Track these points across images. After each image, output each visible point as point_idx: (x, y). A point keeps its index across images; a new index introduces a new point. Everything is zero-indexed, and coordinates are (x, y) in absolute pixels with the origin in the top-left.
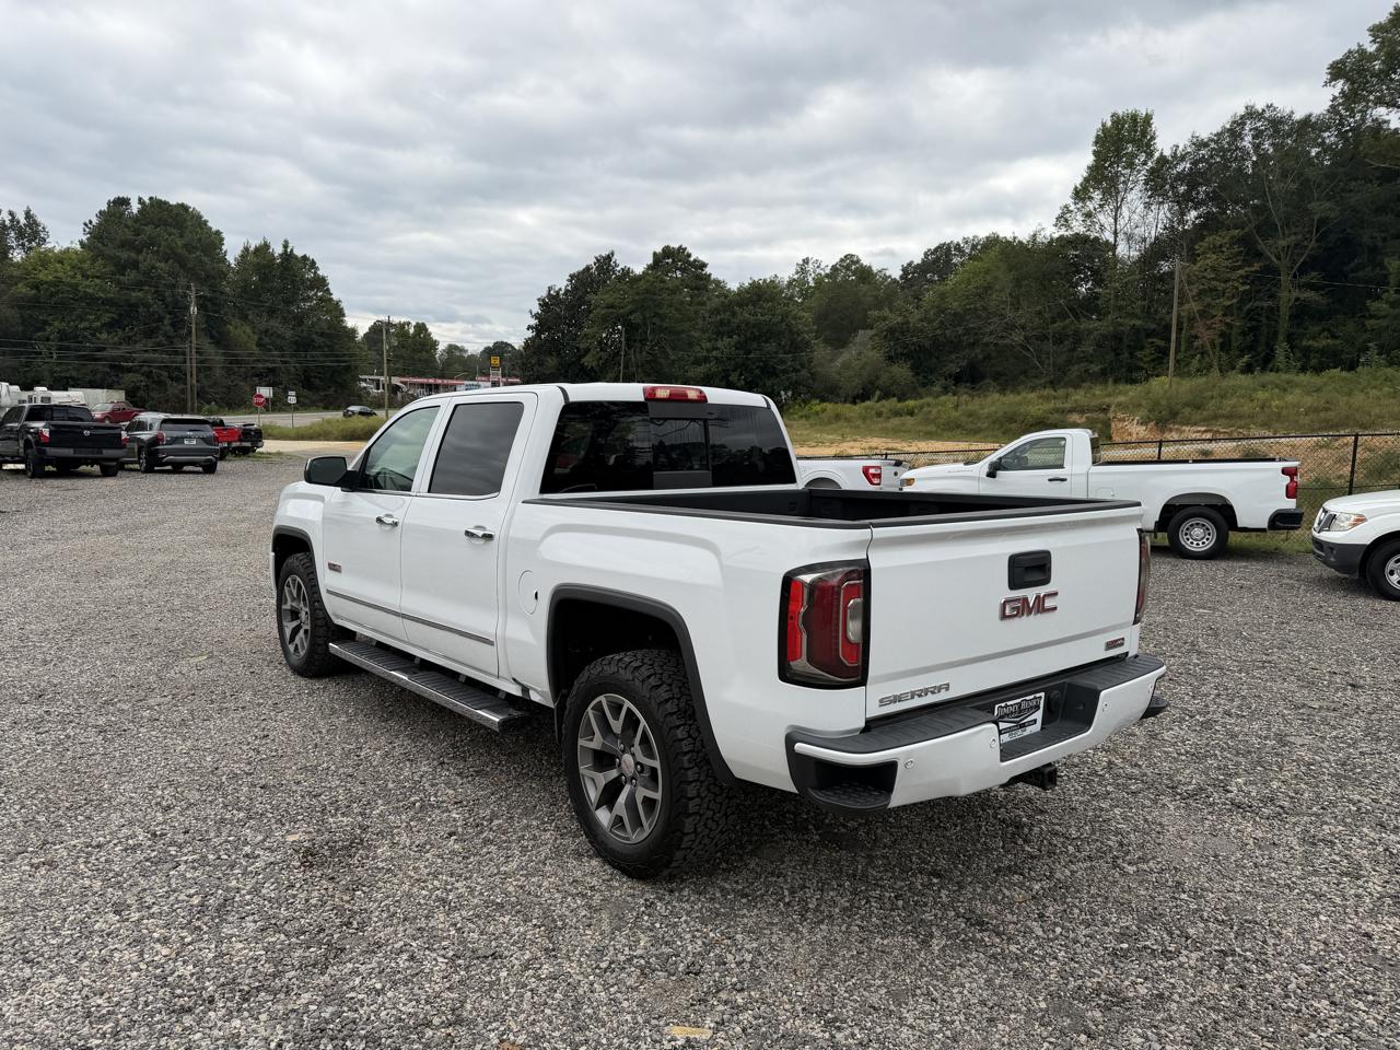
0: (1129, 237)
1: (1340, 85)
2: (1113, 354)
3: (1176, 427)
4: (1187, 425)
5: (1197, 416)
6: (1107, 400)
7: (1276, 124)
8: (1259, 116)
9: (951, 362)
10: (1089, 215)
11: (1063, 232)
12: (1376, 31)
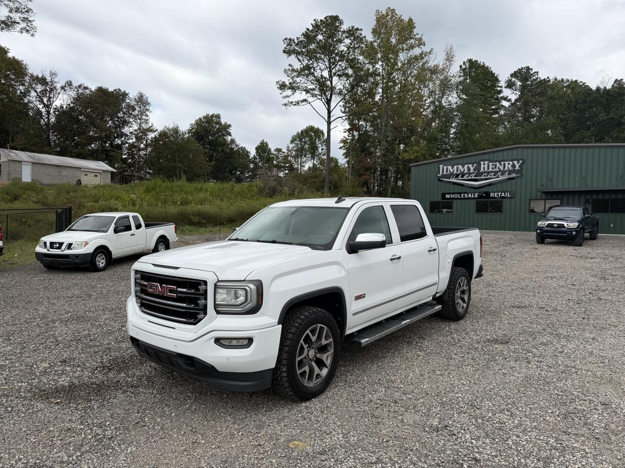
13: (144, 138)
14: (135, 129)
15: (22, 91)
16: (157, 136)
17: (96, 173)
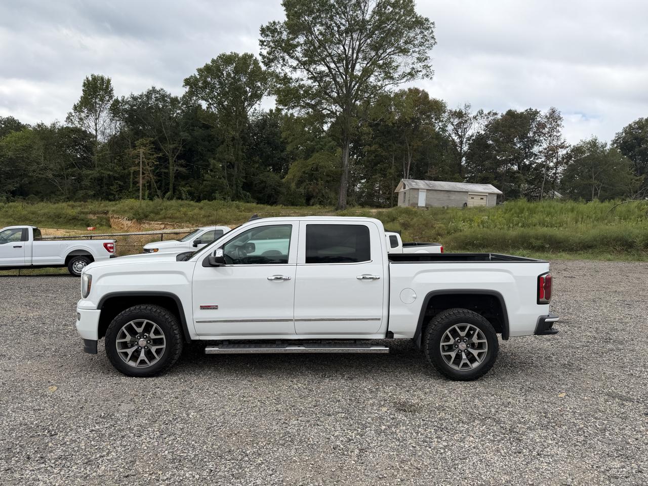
0: (103, 133)
1: (187, 89)
2: (99, 187)
3: (147, 222)
4: (153, 221)
5: (158, 217)
6: (107, 209)
7: (163, 97)
8: (158, 92)
9: (9, 184)
10: (81, 119)
11: (70, 125)
12: (199, 70)
13: (555, 156)
14: (545, 147)
15: (441, 127)
16: (569, 152)
17: (482, 196)
